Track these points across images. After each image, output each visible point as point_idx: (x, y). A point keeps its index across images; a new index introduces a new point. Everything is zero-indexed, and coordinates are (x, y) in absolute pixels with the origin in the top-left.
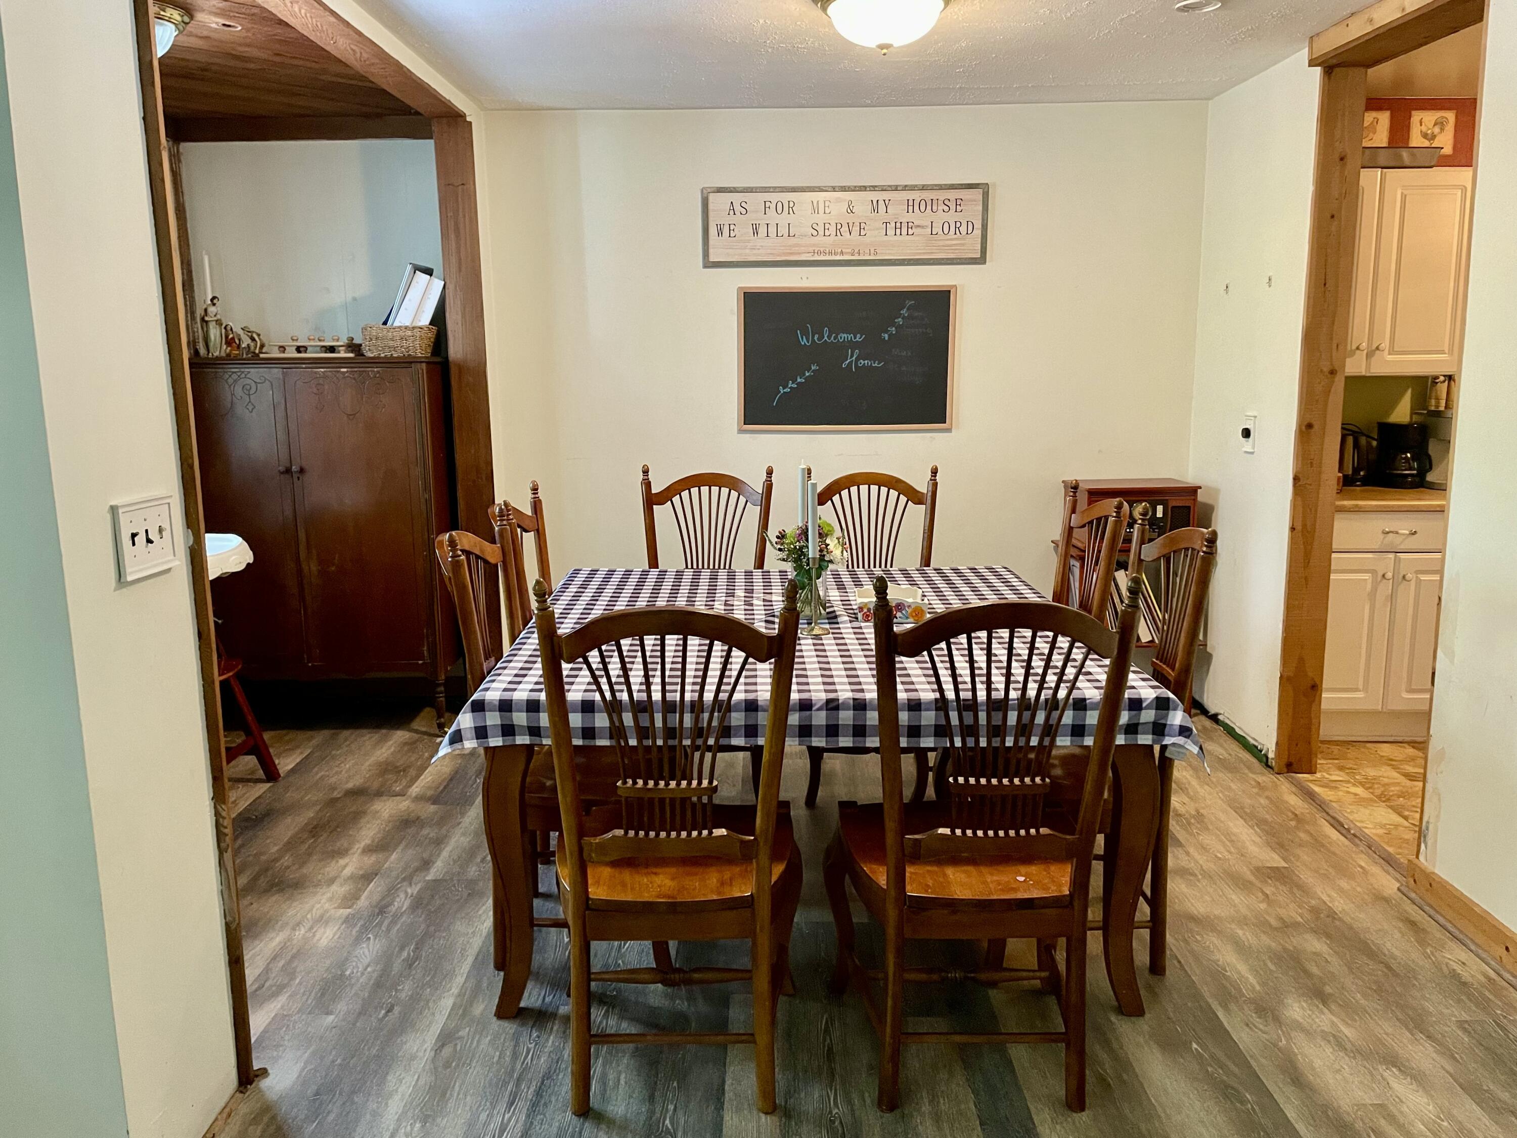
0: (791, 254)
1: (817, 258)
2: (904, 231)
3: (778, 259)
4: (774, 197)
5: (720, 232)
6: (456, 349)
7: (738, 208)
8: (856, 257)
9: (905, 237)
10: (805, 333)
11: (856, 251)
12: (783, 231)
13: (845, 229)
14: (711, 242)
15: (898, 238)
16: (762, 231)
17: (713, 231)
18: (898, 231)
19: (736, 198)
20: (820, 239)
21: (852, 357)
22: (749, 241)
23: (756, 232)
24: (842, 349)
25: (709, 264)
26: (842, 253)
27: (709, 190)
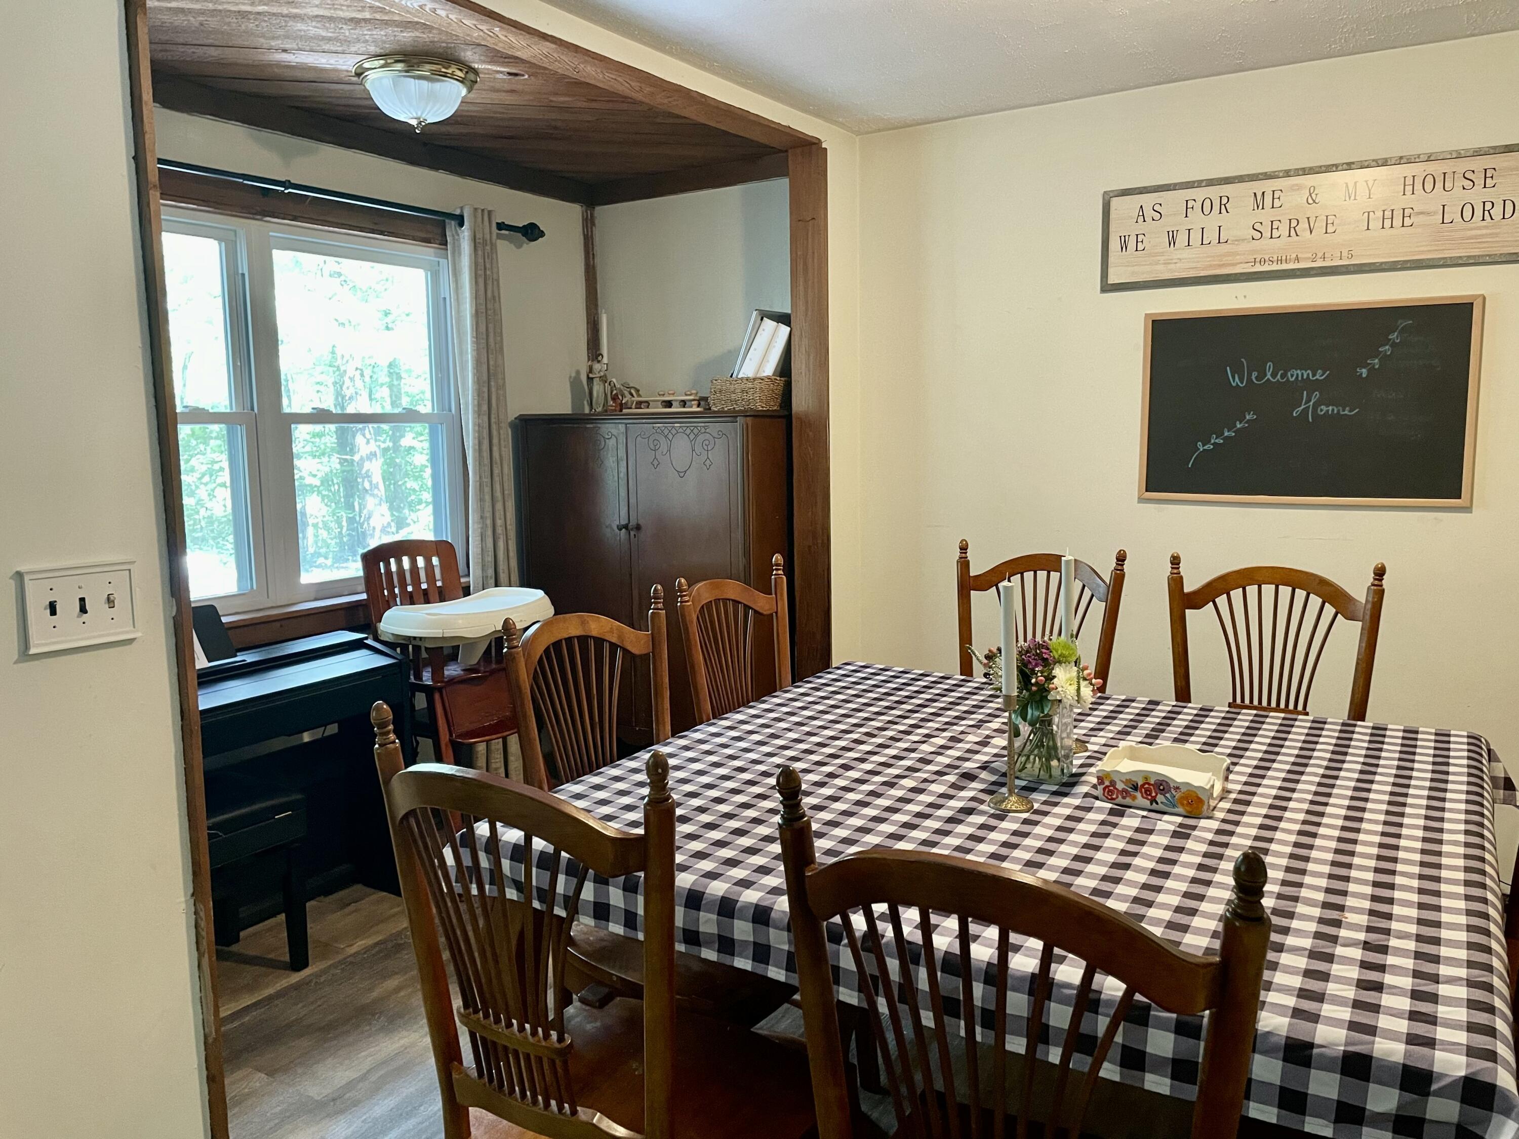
0: (1221, 266)
1: (1258, 268)
2: (1398, 222)
3: (1203, 274)
4: (1199, 194)
5: (1124, 246)
6: (801, 402)
7: (1149, 213)
8: (1319, 264)
9: (1398, 231)
10: (1238, 370)
11: (1320, 255)
12: (1211, 235)
13: (1304, 225)
14: (1111, 259)
15: (1388, 232)
16: (1181, 239)
17: (1114, 244)
18: (1388, 223)
19: (1147, 200)
20: (1266, 243)
21: (1308, 401)
22: (1162, 254)
23: (1172, 241)
24: (1293, 392)
25: (1107, 288)
26: (1297, 259)
27: (1111, 195)
